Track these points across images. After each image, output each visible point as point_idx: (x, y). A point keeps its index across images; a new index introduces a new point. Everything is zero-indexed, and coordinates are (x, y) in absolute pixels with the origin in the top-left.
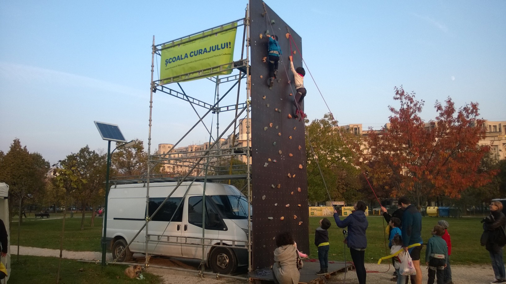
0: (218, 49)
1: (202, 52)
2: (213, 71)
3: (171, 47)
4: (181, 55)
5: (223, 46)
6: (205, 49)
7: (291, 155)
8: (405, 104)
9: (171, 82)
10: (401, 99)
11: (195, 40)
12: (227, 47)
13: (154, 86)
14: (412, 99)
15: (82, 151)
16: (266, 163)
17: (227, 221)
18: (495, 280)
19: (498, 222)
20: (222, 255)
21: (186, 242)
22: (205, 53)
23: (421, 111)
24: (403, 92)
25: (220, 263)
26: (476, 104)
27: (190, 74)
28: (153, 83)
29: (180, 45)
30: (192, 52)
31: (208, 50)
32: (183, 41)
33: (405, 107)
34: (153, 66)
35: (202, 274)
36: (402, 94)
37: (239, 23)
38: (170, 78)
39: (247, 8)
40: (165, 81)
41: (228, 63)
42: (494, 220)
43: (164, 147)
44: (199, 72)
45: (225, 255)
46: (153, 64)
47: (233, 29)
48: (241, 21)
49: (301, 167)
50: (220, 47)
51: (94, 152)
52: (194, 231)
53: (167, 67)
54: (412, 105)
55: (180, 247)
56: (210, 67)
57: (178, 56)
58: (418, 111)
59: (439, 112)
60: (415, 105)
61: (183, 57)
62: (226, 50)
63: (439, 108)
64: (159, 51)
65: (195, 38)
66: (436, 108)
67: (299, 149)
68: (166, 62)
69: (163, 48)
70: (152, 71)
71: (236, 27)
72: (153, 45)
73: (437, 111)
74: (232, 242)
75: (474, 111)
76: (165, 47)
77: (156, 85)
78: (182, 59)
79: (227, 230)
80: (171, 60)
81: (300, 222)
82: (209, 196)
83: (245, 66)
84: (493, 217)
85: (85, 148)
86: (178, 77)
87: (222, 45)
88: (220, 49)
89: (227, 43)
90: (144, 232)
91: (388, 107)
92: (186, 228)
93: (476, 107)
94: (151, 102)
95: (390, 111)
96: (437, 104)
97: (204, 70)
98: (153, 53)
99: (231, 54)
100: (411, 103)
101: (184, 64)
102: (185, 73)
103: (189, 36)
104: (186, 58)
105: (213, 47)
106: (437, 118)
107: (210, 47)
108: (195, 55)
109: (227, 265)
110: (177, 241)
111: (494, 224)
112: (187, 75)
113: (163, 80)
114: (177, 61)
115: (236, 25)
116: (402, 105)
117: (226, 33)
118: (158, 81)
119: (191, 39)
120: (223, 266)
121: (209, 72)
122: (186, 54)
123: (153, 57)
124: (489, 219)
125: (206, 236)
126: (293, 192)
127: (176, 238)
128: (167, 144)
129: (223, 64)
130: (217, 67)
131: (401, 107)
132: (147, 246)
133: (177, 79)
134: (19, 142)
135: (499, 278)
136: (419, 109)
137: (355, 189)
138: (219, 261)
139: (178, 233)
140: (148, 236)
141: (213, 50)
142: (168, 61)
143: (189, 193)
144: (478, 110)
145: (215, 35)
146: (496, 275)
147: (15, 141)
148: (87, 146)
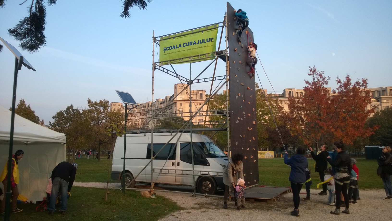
0: (204, 42)
1: (193, 44)
2: (200, 57)
3: (168, 39)
4: (176, 45)
5: (208, 41)
6: (195, 42)
7: (250, 115)
8: (316, 78)
9: (168, 64)
10: (313, 75)
11: (187, 35)
12: (211, 41)
13: (155, 66)
14: (322, 75)
15: (68, 108)
16: (237, 121)
17: (209, 160)
18: (386, 197)
19: (388, 160)
20: (206, 182)
21: (182, 173)
22: (195, 44)
23: (328, 84)
24: (315, 70)
25: (204, 187)
26: (365, 79)
27: (183, 58)
28: (154, 64)
29: (175, 38)
30: (185, 44)
31: (197, 42)
32: (177, 35)
33: (316, 80)
34: (153, 52)
35: (194, 195)
36: (315, 71)
37: (220, 25)
38: (167, 61)
39: (225, 14)
40: (164, 63)
41: (211, 52)
42: (386, 159)
43: (115, 105)
44: (190, 57)
45: (208, 182)
46: (153, 50)
47: (216, 29)
48: (221, 23)
49: (254, 123)
50: (205, 41)
51: (77, 110)
52: (185, 166)
53: (165, 53)
54: (321, 80)
55: (175, 177)
56: (198, 55)
57: (174, 46)
58: (326, 84)
59: (339, 84)
60: (323, 79)
61: (178, 46)
62: (210, 43)
63: (339, 82)
64: (158, 42)
65: (186, 33)
66: (337, 81)
67: (253, 111)
68: (164, 49)
69: (161, 39)
70: (153, 55)
71: (218, 28)
72: (153, 37)
73: (338, 84)
74: (216, 173)
75: (364, 84)
76: (163, 39)
77: (156, 65)
78: (177, 48)
79: (209, 165)
80: (168, 49)
81: (254, 161)
82: (195, 142)
83: (225, 55)
84: (385, 157)
85: (70, 106)
86: (173, 60)
87: (207, 39)
88: (206, 42)
89: (211, 38)
90: (149, 167)
91: (304, 81)
92: (178, 164)
93: (365, 82)
94: (153, 77)
95: (305, 83)
96: (338, 79)
97: (194, 56)
98: (154, 42)
99: (214, 46)
100: (321, 78)
101: (178, 52)
102: (180, 58)
103: (182, 32)
104: (180, 47)
105: (200, 40)
106: (338, 89)
107: (199, 41)
108: (187, 46)
109: (210, 189)
110: (175, 173)
111: (386, 161)
112: (180, 59)
113: (162, 62)
114: (173, 49)
115: (217, 26)
116: (314, 79)
117: (210, 31)
118: (159, 62)
119: (183, 34)
120: (207, 189)
121: (197, 58)
122: (180, 45)
123: (153, 45)
124: (382, 158)
125: (195, 169)
126: (251, 140)
127: (175, 171)
128: (117, 103)
129: (208, 53)
130: (204, 55)
131: (313, 81)
132: (152, 177)
133: (173, 62)
134: (24, 102)
135: (389, 195)
136: (327, 83)
137: (264, 138)
138: (204, 186)
139: (173, 168)
140: (153, 170)
141: (201, 43)
142: (166, 49)
143: (180, 140)
144: (367, 84)
145: (202, 32)
146: (387, 194)
147: (21, 101)
148: (72, 105)
